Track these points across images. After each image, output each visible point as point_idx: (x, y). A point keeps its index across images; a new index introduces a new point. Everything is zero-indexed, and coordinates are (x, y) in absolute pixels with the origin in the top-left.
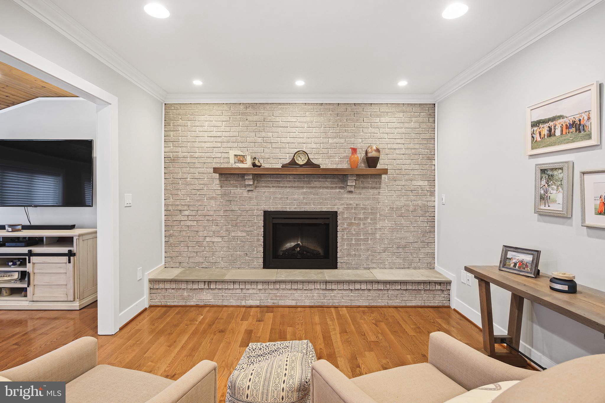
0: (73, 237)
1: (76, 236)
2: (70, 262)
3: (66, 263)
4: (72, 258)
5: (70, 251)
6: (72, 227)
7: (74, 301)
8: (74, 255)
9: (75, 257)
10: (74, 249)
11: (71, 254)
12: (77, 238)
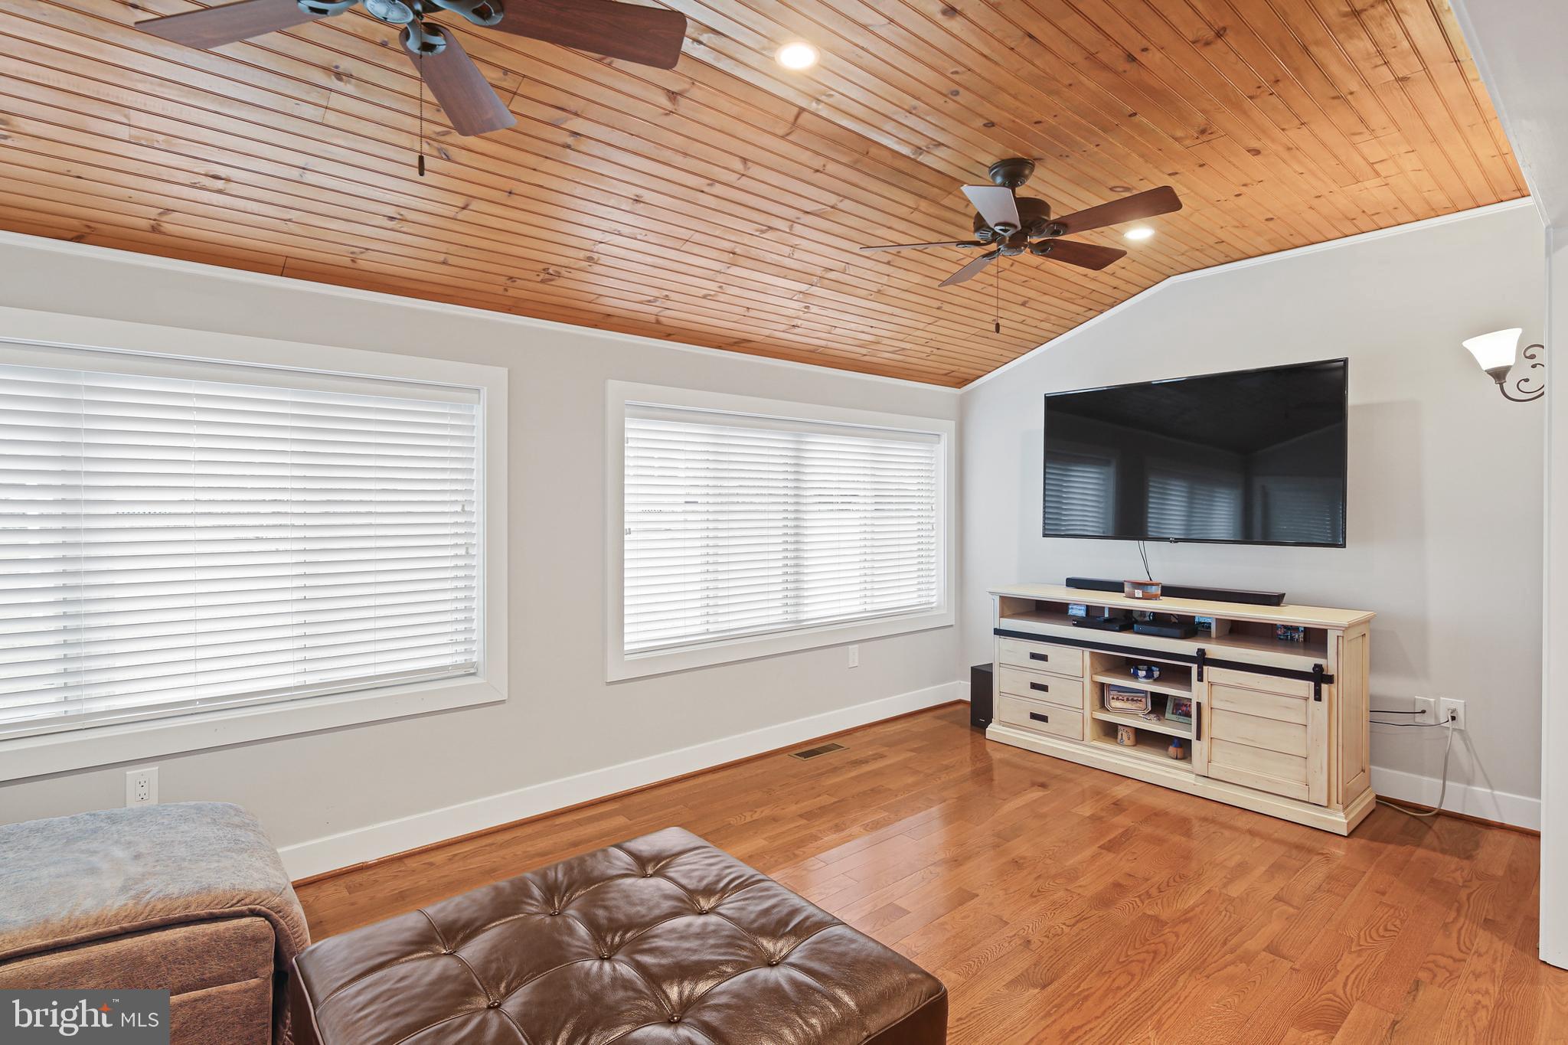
0: (1325, 631)
1: (1336, 627)
2: (1318, 697)
3: (1306, 699)
4: (1324, 687)
5: (1318, 668)
6: (1274, 600)
7: (1327, 807)
8: (1329, 679)
9: (1334, 687)
10: (1330, 664)
11: (1319, 677)
12: (1340, 633)
